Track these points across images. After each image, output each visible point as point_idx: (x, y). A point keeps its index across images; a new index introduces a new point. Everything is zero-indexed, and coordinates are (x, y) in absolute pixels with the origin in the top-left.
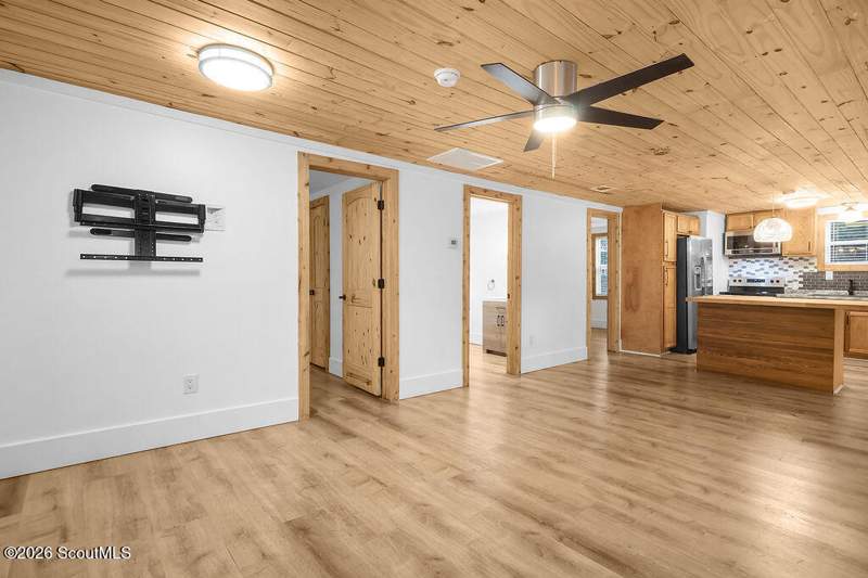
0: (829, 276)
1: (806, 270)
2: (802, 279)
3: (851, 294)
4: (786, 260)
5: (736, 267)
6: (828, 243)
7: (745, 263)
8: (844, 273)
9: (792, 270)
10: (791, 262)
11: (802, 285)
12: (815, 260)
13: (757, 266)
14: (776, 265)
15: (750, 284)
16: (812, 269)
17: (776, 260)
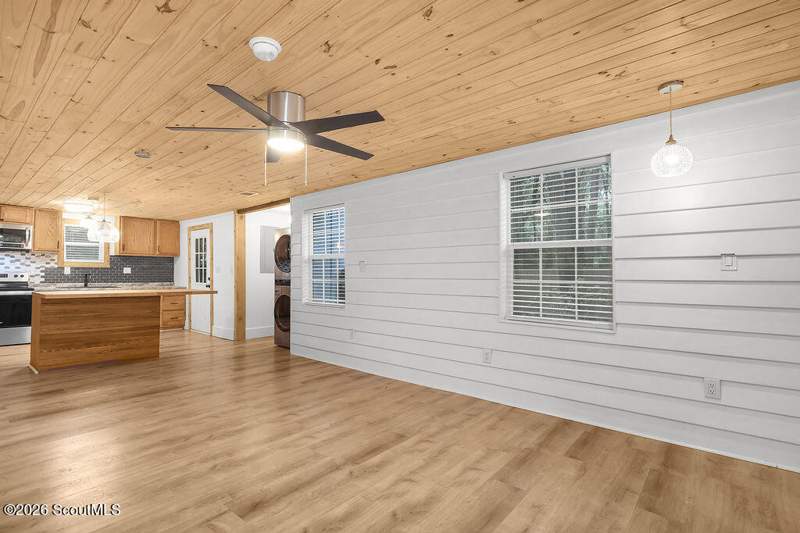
0: (67, 271)
1: (48, 266)
2: (43, 274)
3: (86, 286)
4: (28, 255)
8: (78, 268)
9: (33, 265)
10: (34, 259)
11: (43, 279)
12: (55, 257)
14: (18, 260)
16: (53, 265)
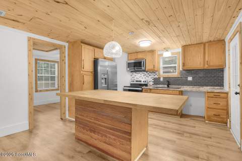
0: (162, 79)
2: (153, 81)
3: (168, 87)
4: (148, 73)
5: (133, 76)
6: (162, 65)
7: (136, 74)
9: (150, 77)
10: (150, 74)
11: (153, 83)
12: (157, 73)
13: (139, 75)
14: (145, 75)
15: (137, 83)
16: (156, 76)
17: (145, 73)
